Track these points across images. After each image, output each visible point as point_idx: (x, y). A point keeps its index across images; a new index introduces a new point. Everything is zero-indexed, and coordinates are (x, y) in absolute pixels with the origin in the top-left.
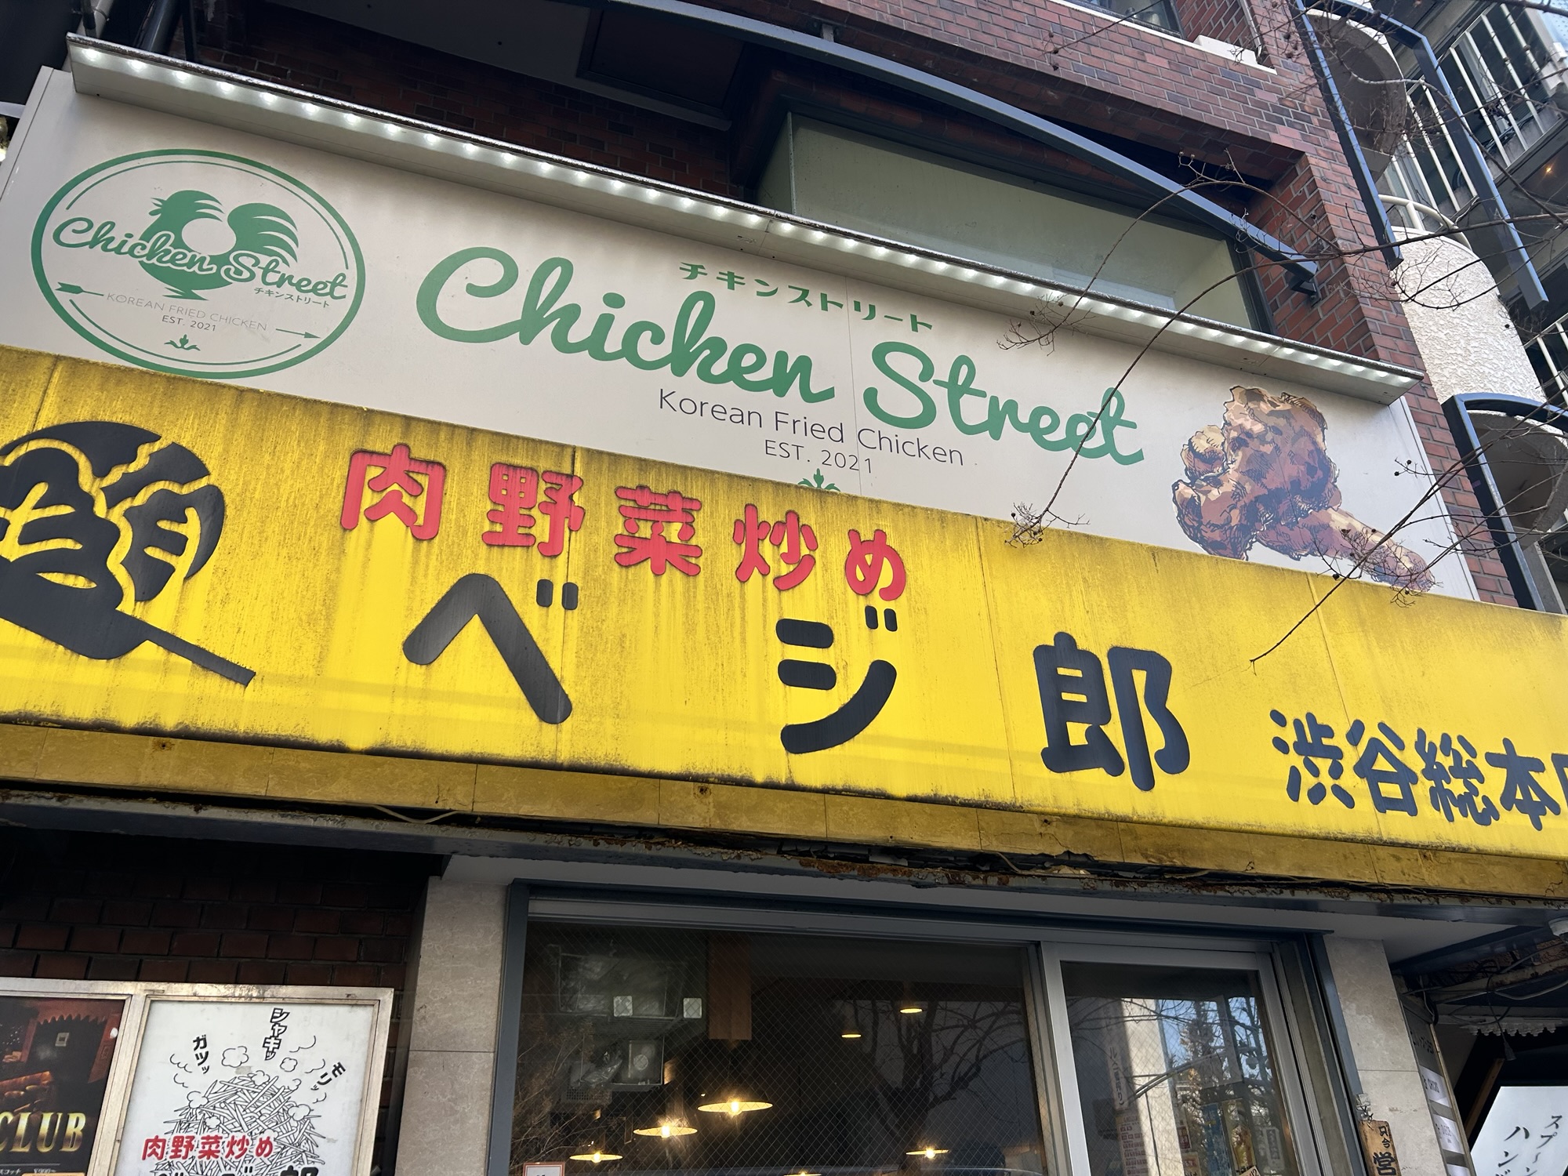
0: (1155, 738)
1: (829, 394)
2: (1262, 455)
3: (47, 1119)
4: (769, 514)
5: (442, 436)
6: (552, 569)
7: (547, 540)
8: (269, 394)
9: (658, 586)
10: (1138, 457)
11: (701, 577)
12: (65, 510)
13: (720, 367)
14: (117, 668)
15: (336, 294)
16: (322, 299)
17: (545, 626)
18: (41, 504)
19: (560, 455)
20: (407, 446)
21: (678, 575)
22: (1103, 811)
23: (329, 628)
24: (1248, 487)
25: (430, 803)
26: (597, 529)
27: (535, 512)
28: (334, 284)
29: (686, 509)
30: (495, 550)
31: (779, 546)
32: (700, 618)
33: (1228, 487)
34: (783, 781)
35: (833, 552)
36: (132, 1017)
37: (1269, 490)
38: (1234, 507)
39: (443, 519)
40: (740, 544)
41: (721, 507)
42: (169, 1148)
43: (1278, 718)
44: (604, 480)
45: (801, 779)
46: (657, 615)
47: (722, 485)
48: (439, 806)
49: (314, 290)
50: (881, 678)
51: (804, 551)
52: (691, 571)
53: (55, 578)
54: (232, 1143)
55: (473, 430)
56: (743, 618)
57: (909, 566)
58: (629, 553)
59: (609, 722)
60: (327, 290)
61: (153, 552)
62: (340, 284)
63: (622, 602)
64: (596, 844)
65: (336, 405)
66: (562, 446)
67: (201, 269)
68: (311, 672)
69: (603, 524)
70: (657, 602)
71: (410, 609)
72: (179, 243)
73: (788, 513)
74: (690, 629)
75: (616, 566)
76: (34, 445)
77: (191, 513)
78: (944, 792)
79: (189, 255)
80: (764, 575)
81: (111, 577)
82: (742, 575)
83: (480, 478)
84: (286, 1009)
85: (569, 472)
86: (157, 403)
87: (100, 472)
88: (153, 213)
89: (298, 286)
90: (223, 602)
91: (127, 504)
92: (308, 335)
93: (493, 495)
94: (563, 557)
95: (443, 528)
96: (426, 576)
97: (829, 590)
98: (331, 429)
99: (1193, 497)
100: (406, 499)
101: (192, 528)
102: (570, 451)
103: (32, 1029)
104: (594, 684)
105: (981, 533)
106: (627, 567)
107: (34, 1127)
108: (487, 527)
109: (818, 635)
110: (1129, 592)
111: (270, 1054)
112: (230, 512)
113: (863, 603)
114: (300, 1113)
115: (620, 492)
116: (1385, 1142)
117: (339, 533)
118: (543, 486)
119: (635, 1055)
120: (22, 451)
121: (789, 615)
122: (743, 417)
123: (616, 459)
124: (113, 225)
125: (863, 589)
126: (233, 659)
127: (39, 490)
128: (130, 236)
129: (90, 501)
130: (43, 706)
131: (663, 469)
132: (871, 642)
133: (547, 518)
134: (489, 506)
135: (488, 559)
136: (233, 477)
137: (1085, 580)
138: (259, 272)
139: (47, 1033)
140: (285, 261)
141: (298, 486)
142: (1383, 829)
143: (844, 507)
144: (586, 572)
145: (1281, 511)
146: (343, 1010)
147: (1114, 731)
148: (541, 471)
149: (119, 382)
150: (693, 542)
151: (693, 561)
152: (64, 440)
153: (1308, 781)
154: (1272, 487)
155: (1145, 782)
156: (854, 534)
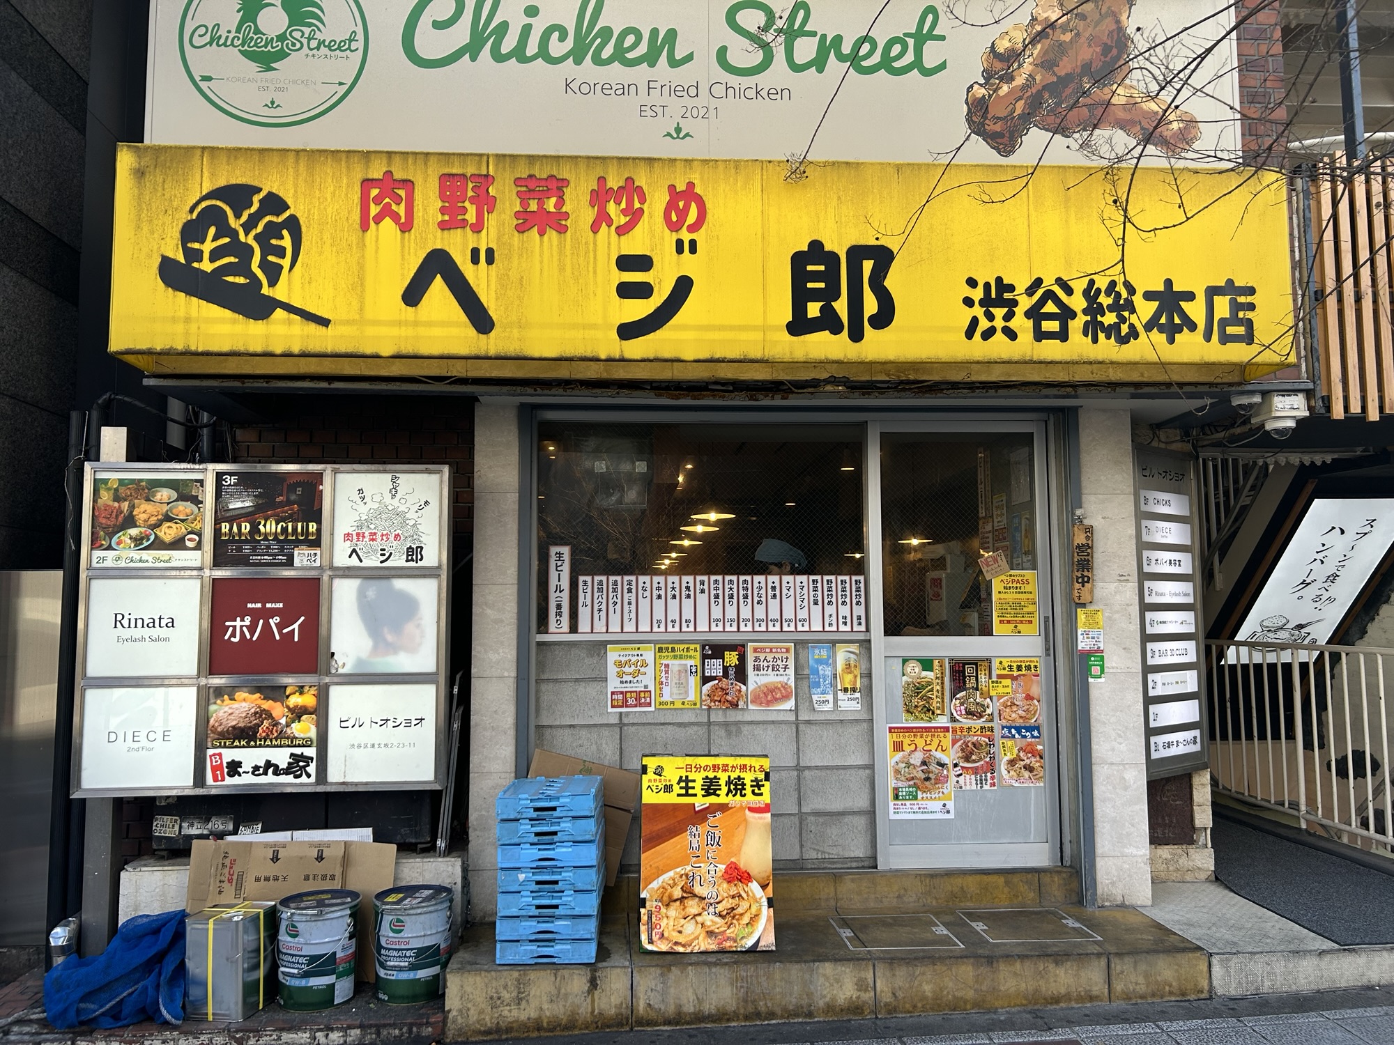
0: (871, 305)
1: (689, 58)
2: (1061, 44)
3: (300, 525)
4: (614, 183)
5: (410, 161)
6: (478, 240)
7: (474, 221)
8: (313, 151)
9: (542, 242)
10: (943, 66)
11: (569, 233)
12: (227, 240)
13: (607, 52)
14: (267, 324)
15: (353, 48)
16: (344, 54)
17: (477, 277)
18: (214, 239)
19: (480, 162)
20: (391, 172)
21: (554, 233)
22: (823, 358)
23: (363, 291)
24: (1038, 78)
25: (444, 374)
26: (504, 209)
27: (467, 204)
28: (350, 40)
29: (557, 186)
30: (446, 232)
31: (619, 204)
32: (568, 260)
33: (1019, 81)
34: (617, 357)
35: (657, 202)
36: (327, 480)
37: (1059, 77)
38: (1020, 98)
39: (415, 217)
40: (594, 207)
41: (582, 182)
42: (355, 537)
43: (972, 283)
44: (507, 175)
45: (628, 355)
46: (541, 262)
47: (582, 166)
48: (449, 375)
49: (339, 48)
50: (683, 287)
51: (637, 205)
52: (562, 230)
53: (230, 279)
54: (382, 535)
55: (427, 154)
56: (595, 258)
57: (709, 205)
58: (525, 221)
59: (515, 331)
60: (347, 46)
61: (271, 258)
62: (354, 40)
63: (520, 256)
64: (535, 390)
65: (349, 152)
66: (481, 155)
67: (273, 48)
68: (357, 317)
69: (507, 204)
70: (541, 255)
71: (403, 275)
72: (257, 31)
73: (627, 179)
74: (562, 269)
75: (516, 233)
76: (204, 204)
77: (285, 232)
78: (717, 356)
79: (264, 38)
80: (609, 226)
81: (255, 275)
82: (595, 228)
83: (434, 184)
84: (398, 475)
85: (485, 173)
86: (256, 168)
87: (238, 216)
88: (238, 11)
89: (329, 47)
90: (309, 283)
91: (253, 233)
92: (340, 84)
93: (442, 197)
94: (484, 231)
95: (415, 222)
96: (409, 254)
97: (652, 232)
98: (348, 168)
99: (984, 96)
100: (394, 207)
101: (287, 242)
102: (485, 158)
103: (285, 487)
104: (506, 309)
105: (765, 173)
106: (523, 232)
107: (294, 529)
108: (440, 218)
109: (643, 263)
110: (873, 202)
111: (393, 496)
112: (304, 229)
113: (675, 237)
114: (411, 523)
115: (518, 181)
116: (1087, 538)
117: (361, 233)
118: (470, 185)
119: (628, 490)
120: (199, 209)
121: (626, 251)
122: (624, 90)
123: (514, 157)
124: (218, 25)
125: (674, 227)
126: (319, 314)
127: (212, 230)
128: (229, 32)
129: (237, 233)
130: (240, 347)
131: (544, 160)
132: (678, 263)
133: (474, 207)
134: (440, 204)
135: (442, 239)
136: (302, 208)
137: (839, 198)
138: (305, 41)
139: (292, 488)
140: (319, 30)
141: (335, 208)
142: (1035, 353)
143: (666, 169)
144: (499, 239)
145: (1064, 95)
146: (425, 476)
147: (841, 306)
148: (469, 175)
149: (236, 158)
150: (564, 209)
151: (563, 223)
152: (217, 199)
153: (984, 324)
154: (1063, 73)
155: (857, 335)
156: (672, 188)
